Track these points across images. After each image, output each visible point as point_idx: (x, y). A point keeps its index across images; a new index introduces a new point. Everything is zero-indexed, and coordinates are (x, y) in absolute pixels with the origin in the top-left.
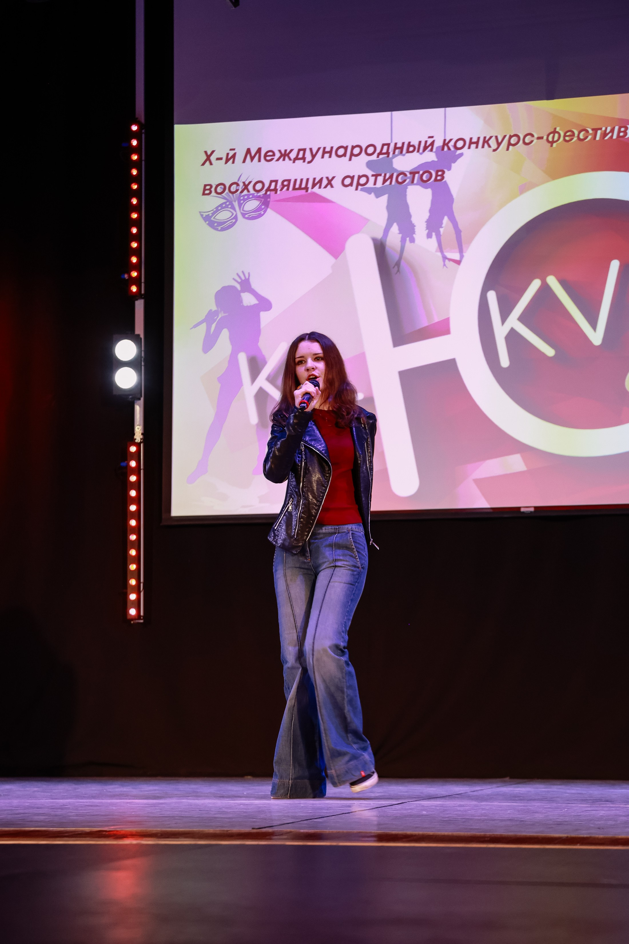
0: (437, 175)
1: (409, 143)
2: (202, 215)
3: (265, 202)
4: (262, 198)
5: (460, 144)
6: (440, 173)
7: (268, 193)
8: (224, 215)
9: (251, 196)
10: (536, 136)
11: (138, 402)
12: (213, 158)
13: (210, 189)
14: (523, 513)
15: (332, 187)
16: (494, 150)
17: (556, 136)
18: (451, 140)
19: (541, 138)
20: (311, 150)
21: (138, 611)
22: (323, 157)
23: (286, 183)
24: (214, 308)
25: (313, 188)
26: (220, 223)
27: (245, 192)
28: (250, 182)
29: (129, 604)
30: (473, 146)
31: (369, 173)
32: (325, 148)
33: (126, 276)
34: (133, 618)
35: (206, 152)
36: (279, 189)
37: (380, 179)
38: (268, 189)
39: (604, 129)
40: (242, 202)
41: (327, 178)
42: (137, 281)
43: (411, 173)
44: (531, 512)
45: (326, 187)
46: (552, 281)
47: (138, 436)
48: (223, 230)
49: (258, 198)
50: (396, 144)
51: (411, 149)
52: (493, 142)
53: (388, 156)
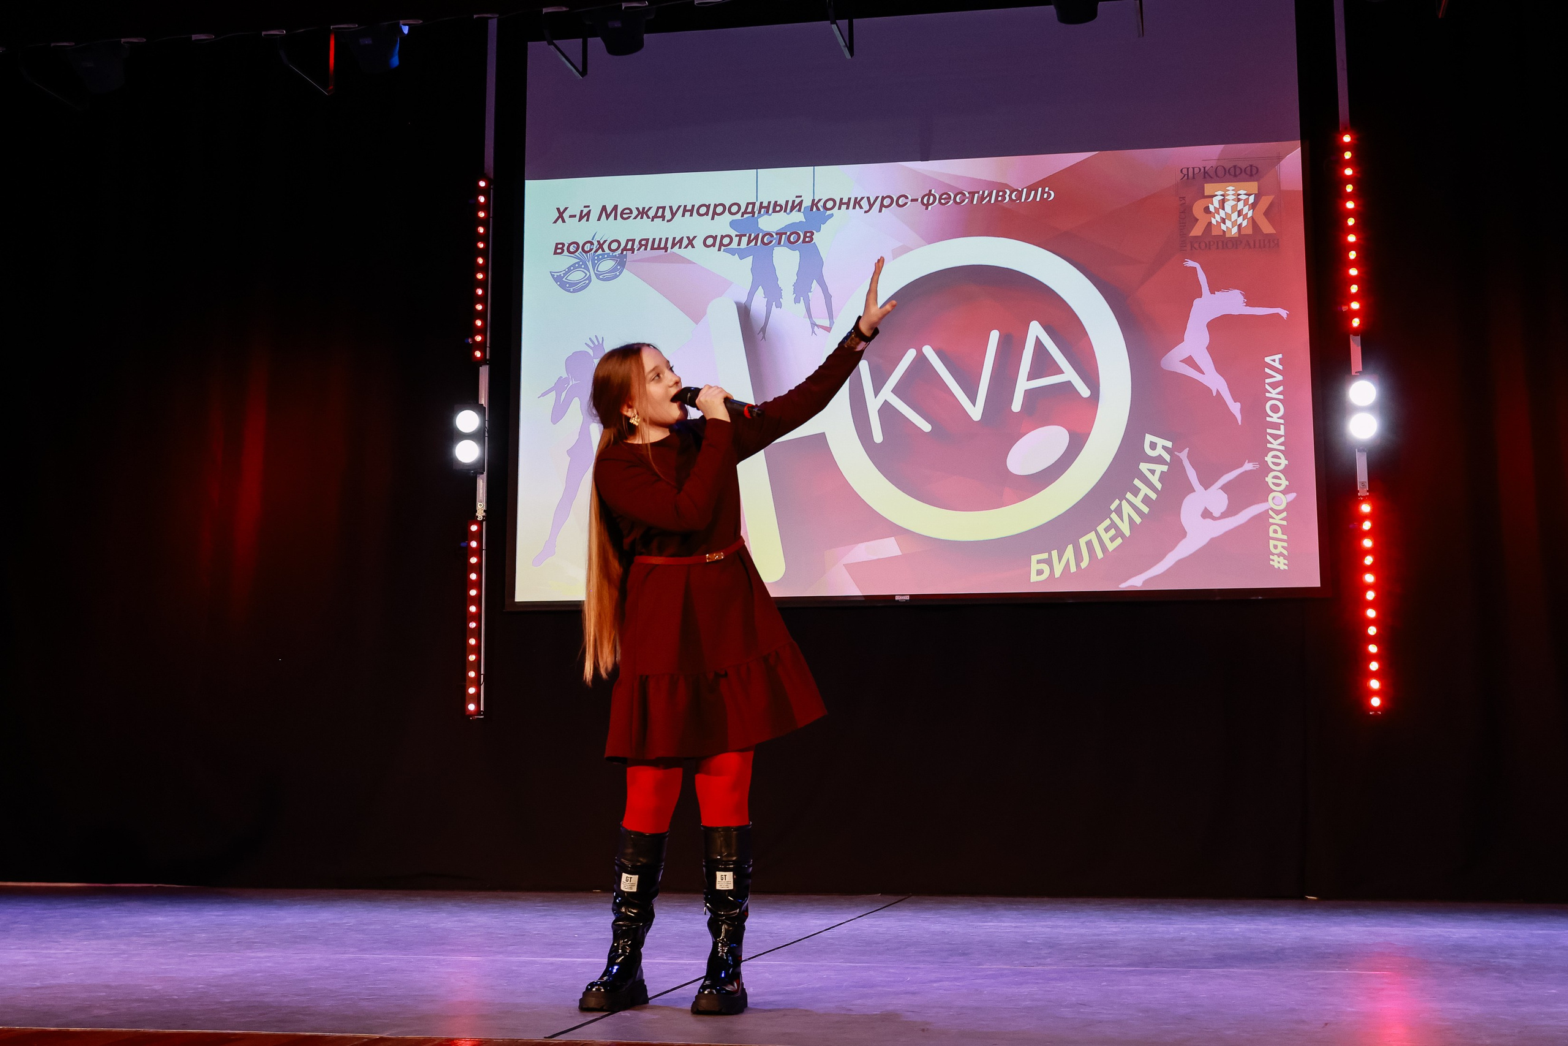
0: (805, 237)
1: (776, 202)
2: (553, 276)
3: (621, 263)
4: (617, 258)
5: (830, 204)
6: (808, 235)
7: (625, 252)
8: (577, 276)
9: (606, 256)
10: (910, 198)
11: (481, 476)
12: (566, 216)
13: (562, 249)
14: (898, 601)
15: (693, 247)
16: (866, 212)
17: (932, 197)
18: (820, 200)
19: (917, 200)
20: (671, 208)
21: (478, 705)
22: (683, 215)
23: (643, 242)
24: (565, 375)
25: (672, 248)
26: (573, 284)
27: (600, 251)
28: (605, 241)
29: (467, 699)
30: (844, 207)
31: (733, 233)
32: (685, 206)
33: (470, 340)
34: (472, 714)
35: (558, 209)
36: (636, 249)
37: (745, 240)
38: (625, 249)
39: (981, 192)
40: (596, 262)
41: (688, 238)
42: (481, 346)
43: (777, 234)
44: (906, 600)
45: (686, 247)
46: (928, 351)
47: (480, 513)
48: (574, 291)
49: (613, 258)
50: (761, 203)
51: (778, 208)
52: (864, 203)
53: (753, 216)
